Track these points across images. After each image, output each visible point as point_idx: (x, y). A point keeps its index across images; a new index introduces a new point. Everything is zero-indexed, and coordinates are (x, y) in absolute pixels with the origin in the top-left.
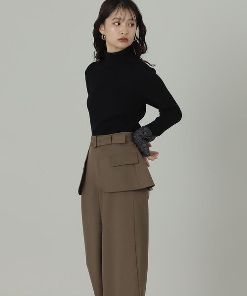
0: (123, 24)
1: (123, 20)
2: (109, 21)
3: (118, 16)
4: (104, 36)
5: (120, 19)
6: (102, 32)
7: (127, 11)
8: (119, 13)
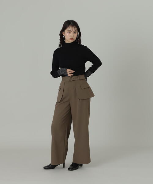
0: (72, 33)
1: (72, 31)
2: (66, 31)
3: (70, 30)
4: (64, 36)
5: (70, 31)
6: (64, 35)
7: (73, 27)
8: (70, 28)
